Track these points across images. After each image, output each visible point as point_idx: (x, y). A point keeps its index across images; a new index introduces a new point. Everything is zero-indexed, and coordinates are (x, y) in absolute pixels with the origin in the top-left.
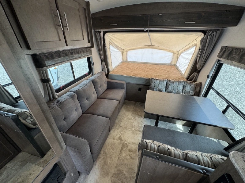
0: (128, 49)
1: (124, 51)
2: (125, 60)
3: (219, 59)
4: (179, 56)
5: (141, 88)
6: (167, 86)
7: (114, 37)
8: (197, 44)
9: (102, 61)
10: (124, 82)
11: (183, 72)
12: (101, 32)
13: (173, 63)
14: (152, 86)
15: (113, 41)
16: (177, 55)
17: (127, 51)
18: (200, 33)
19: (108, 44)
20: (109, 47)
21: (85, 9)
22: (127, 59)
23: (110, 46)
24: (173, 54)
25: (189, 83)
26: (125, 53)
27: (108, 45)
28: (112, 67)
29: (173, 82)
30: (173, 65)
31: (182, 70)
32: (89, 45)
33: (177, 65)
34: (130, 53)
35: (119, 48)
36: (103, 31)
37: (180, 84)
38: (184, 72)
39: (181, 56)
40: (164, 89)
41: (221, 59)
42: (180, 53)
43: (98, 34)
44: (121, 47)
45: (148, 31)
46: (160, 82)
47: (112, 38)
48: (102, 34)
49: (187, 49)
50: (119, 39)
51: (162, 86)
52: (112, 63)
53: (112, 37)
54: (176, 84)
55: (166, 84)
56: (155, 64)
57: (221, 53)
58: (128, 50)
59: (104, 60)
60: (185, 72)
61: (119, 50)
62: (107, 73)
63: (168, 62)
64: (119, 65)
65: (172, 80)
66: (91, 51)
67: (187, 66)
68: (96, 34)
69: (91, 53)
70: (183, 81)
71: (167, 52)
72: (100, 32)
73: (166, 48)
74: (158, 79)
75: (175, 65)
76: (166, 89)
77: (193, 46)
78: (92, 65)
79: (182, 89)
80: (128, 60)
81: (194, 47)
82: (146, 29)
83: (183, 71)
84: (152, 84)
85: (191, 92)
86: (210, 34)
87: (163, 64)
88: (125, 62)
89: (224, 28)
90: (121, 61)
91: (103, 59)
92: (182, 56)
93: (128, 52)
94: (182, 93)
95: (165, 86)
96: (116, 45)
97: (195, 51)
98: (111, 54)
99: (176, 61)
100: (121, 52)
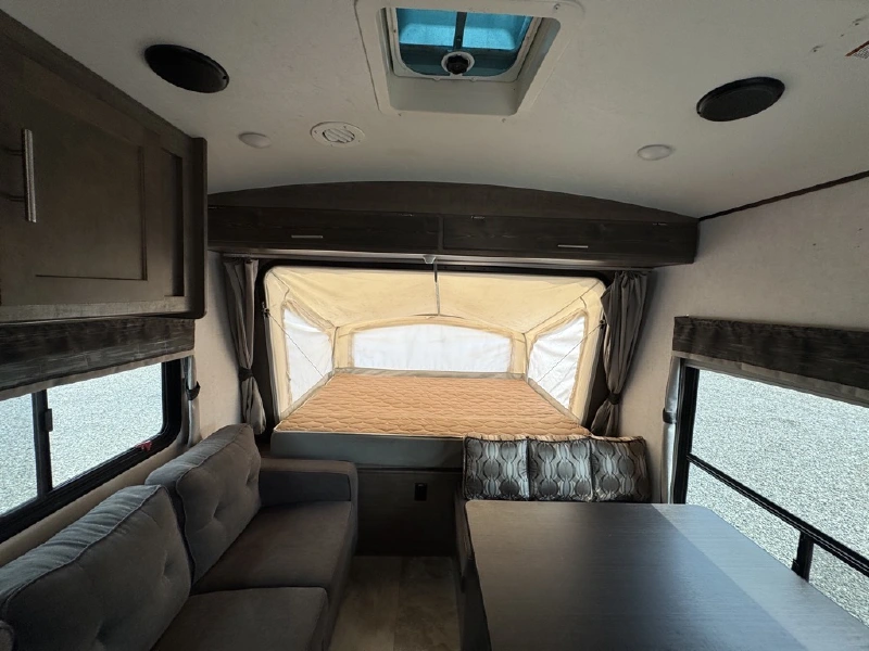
0: (356, 325)
1: (340, 332)
2: (344, 365)
3: (683, 355)
4: (532, 349)
5: (425, 487)
6: (532, 467)
7: (306, 282)
8: (589, 310)
9: (242, 375)
10: (348, 469)
11: (566, 404)
12: (250, 263)
13: (517, 371)
14: (474, 473)
15: (301, 298)
16: (524, 345)
17: (352, 334)
18: (592, 281)
19: (278, 307)
20: (283, 318)
21: (178, 160)
22: (351, 363)
23: (286, 312)
24: (508, 341)
25: (606, 447)
26: (344, 340)
27: (279, 312)
28: (290, 399)
29: (549, 447)
30: (518, 379)
31: (554, 394)
32: (180, 305)
33: (530, 376)
34: (362, 340)
35: (323, 322)
36: (260, 260)
37: (576, 451)
38: (568, 402)
39: (539, 347)
40: (523, 484)
41: (692, 357)
42: (530, 337)
43: (237, 267)
44: (332, 320)
45: (436, 268)
46: (505, 453)
47: (294, 286)
48: (253, 269)
49: (556, 325)
50: (323, 290)
51: (514, 468)
52: (290, 380)
53: (295, 282)
54: (562, 454)
55: (525, 455)
56: (458, 377)
57: (683, 337)
58: (357, 329)
59: (256, 369)
60: (572, 400)
61: (324, 330)
62: (262, 428)
63: (500, 366)
64: (319, 388)
65: (544, 438)
66: (190, 331)
67: (573, 380)
68: (227, 265)
69: (190, 343)
70: (581, 437)
71: (489, 335)
72: (244, 262)
73: (485, 323)
74: (491, 437)
75: (523, 377)
76: (529, 477)
77: (575, 316)
78: (186, 396)
79: (588, 476)
80: (358, 364)
81: (578, 318)
82: (432, 259)
83: (560, 396)
84: (474, 464)
85: (622, 480)
86: (624, 282)
87: (484, 376)
88: (343, 374)
89: (656, 269)
90: (329, 370)
91: (250, 365)
92: (541, 348)
93: (356, 336)
94: (594, 488)
95: (523, 467)
96: (311, 310)
97: (586, 332)
98: (289, 342)
99: (524, 362)
100: (330, 336)
